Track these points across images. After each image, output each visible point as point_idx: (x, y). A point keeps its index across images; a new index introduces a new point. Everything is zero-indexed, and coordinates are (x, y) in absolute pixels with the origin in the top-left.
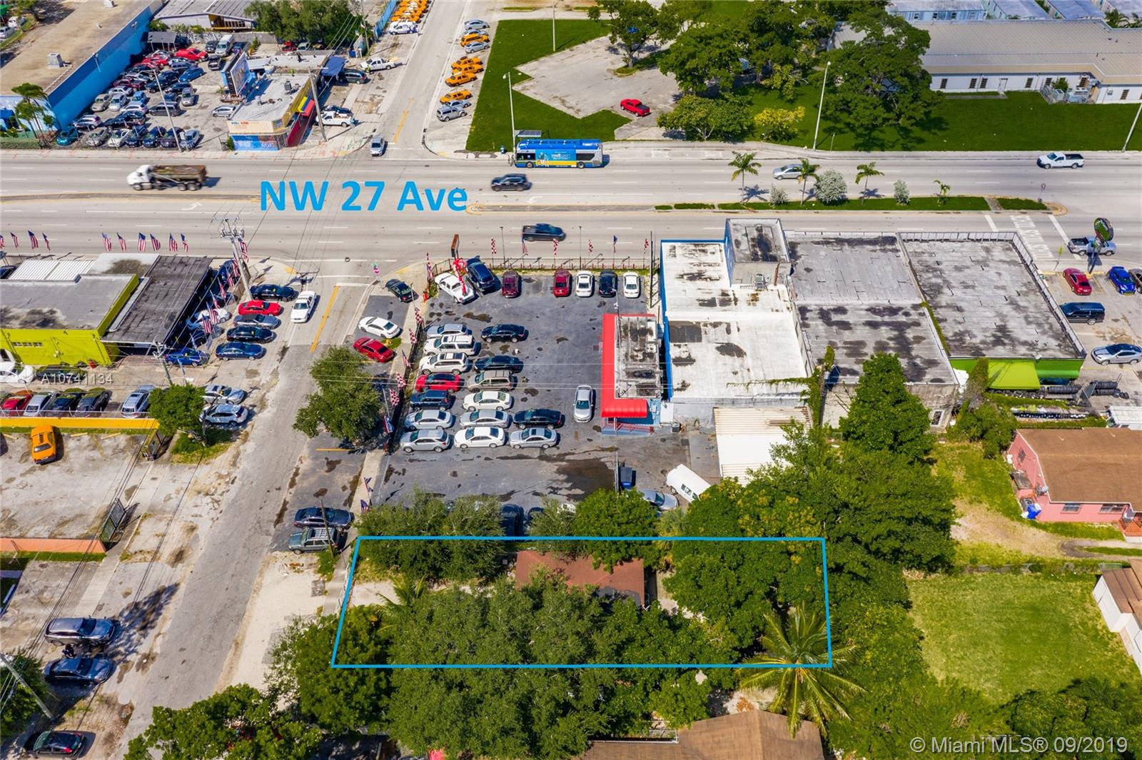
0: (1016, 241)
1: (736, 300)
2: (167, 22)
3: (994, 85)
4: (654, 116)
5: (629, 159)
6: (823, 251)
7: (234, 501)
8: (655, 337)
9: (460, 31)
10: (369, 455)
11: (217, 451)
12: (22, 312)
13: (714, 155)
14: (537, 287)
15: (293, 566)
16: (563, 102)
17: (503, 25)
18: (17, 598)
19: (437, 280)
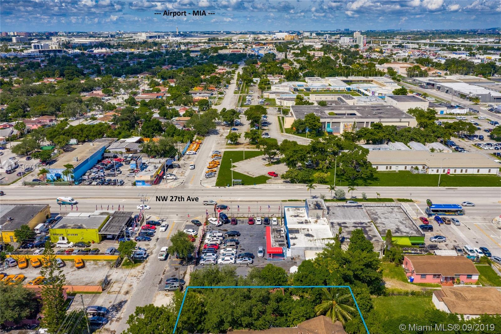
0: (401, 207)
1: (310, 222)
2: (111, 150)
3: (394, 168)
4: (279, 176)
5: (272, 188)
6: (338, 209)
7: (144, 278)
8: (284, 232)
9: (211, 154)
10: (189, 266)
11: (137, 265)
12: (72, 225)
13: (301, 187)
14: (243, 222)
15: (166, 295)
16: (248, 173)
17: (225, 152)
18: (73, 303)
19: (209, 220)
